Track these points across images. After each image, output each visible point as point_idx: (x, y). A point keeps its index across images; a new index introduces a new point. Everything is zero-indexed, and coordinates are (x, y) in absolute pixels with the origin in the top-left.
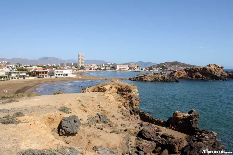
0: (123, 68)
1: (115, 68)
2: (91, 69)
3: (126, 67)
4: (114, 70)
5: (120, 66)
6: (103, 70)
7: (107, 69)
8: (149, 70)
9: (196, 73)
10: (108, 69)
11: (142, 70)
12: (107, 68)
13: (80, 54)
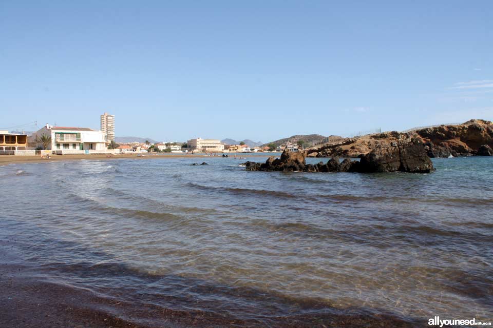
0: (211, 147)
1: (190, 147)
2: (135, 149)
3: (217, 145)
4: (188, 151)
5: (204, 142)
6: (165, 151)
7: (173, 149)
8: (269, 150)
9: (453, 140)
10: (176, 150)
11: (252, 150)
12: (172, 147)
13: (105, 117)
